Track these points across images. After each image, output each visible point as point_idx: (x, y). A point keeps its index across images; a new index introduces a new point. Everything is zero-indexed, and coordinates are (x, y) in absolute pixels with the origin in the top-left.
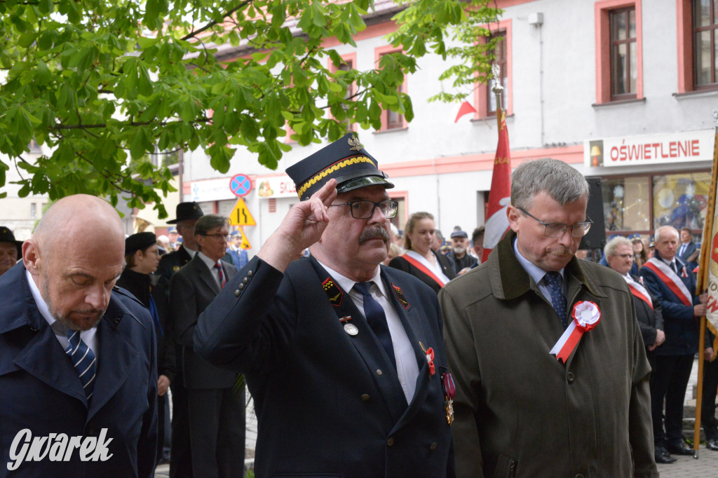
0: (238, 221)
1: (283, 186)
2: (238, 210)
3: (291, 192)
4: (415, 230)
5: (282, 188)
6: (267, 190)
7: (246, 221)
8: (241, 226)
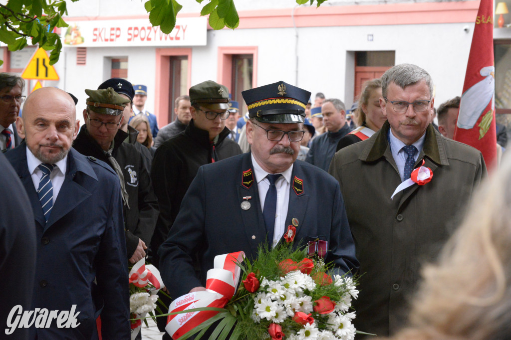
0: (37, 75)
1: (97, 33)
2: (38, 60)
3: (106, 40)
4: (370, 101)
5: (95, 35)
6: (75, 37)
7: (47, 75)
8: (40, 81)
